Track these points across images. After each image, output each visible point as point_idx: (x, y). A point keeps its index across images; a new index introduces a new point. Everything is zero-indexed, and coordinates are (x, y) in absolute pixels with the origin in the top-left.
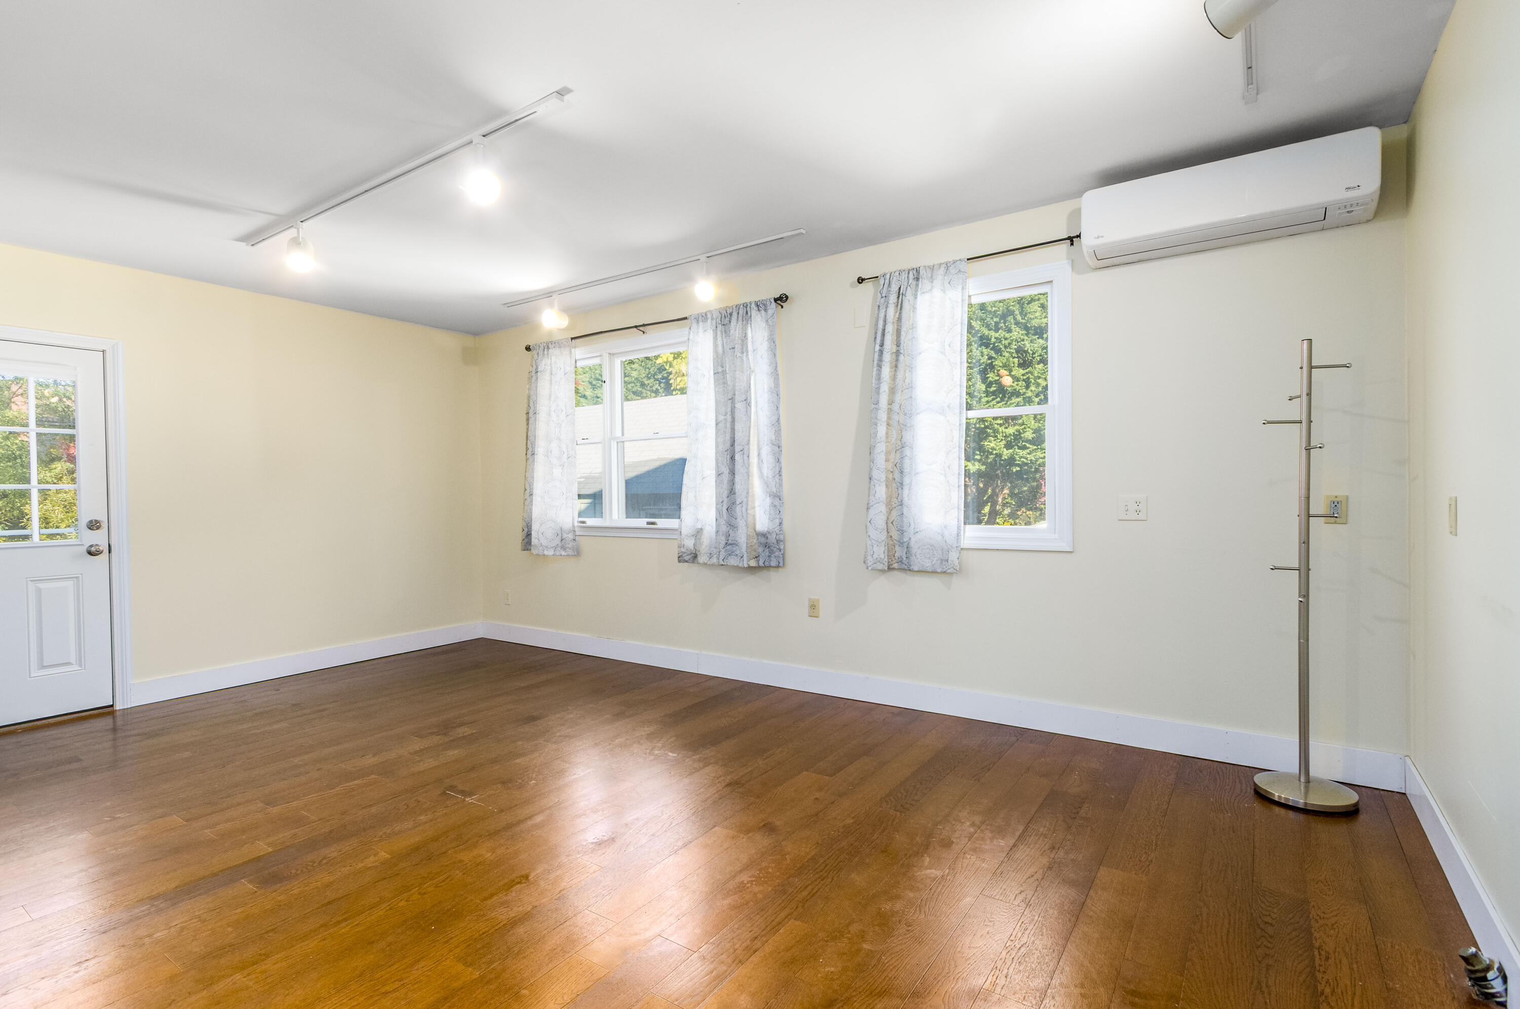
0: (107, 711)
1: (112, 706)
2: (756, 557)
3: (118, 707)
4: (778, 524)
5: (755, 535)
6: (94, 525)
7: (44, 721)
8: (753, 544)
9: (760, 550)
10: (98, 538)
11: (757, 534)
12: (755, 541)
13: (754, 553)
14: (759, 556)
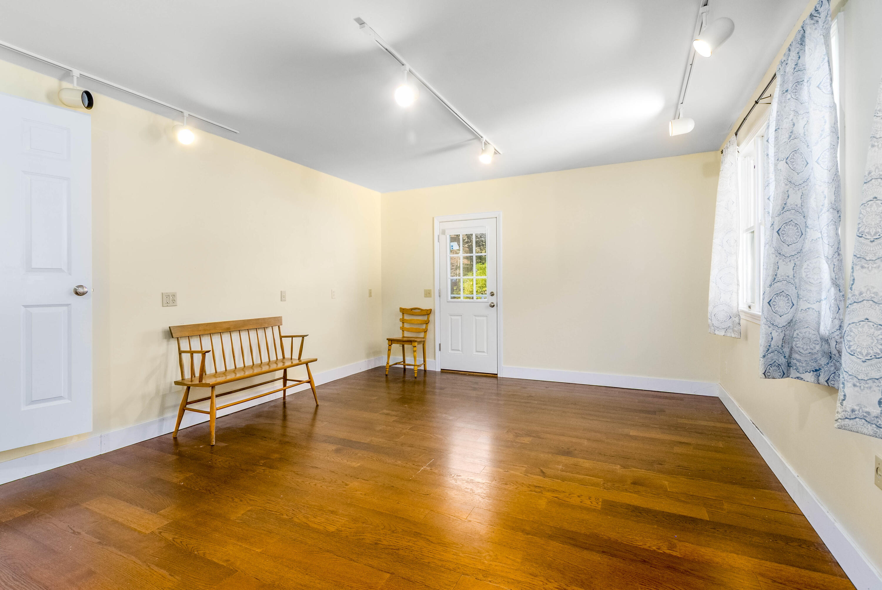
0: (494, 376)
1: (497, 374)
2: (816, 370)
3: (499, 376)
4: (837, 327)
5: (819, 339)
6: (492, 294)
7: (476, 373)
8: (815, 351)
9: (823, 361)
10: (493, 299)
11: (821, 339)
12: (818, 347)
13: (815, 365)
14: (820, 369)
